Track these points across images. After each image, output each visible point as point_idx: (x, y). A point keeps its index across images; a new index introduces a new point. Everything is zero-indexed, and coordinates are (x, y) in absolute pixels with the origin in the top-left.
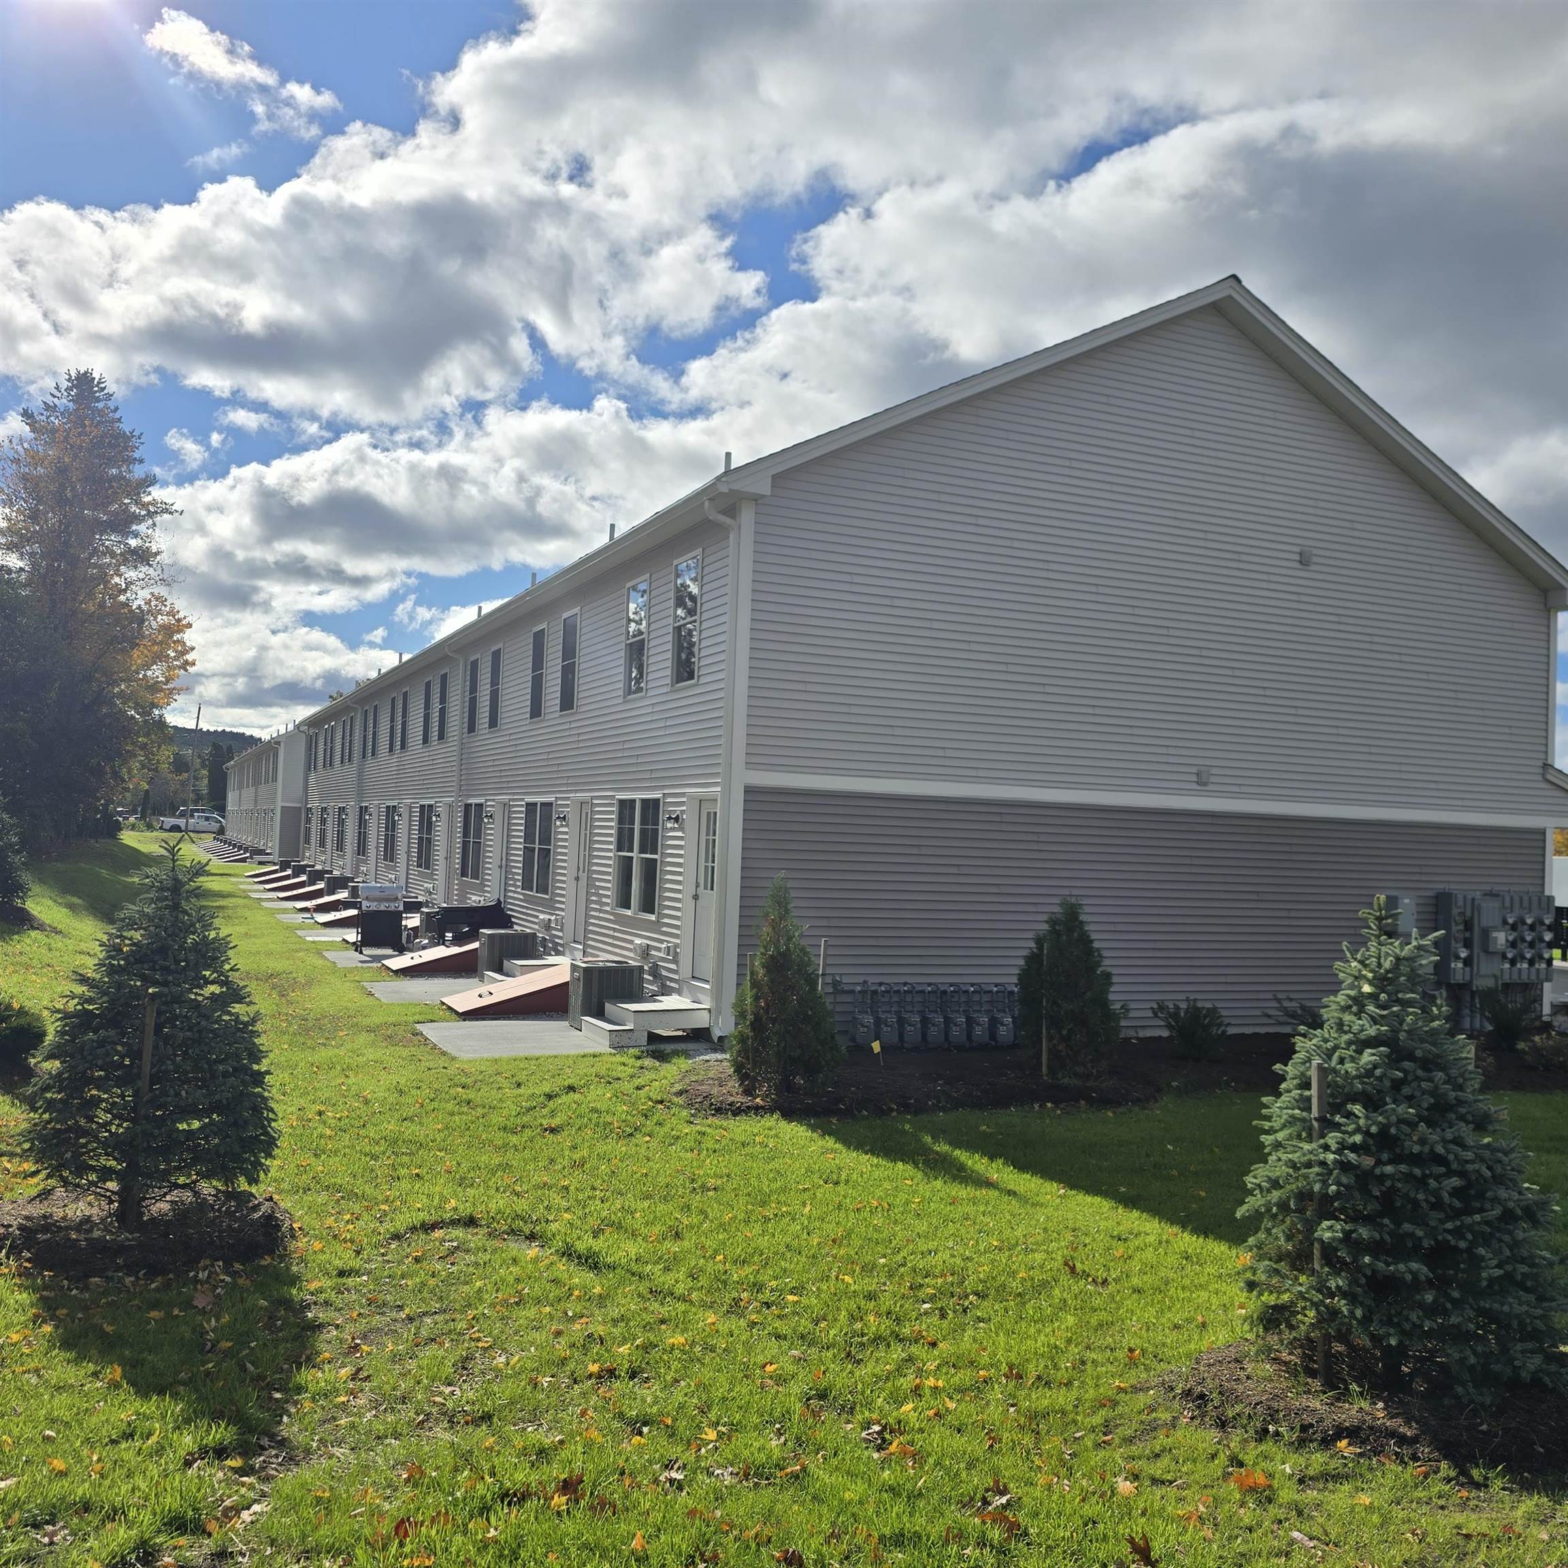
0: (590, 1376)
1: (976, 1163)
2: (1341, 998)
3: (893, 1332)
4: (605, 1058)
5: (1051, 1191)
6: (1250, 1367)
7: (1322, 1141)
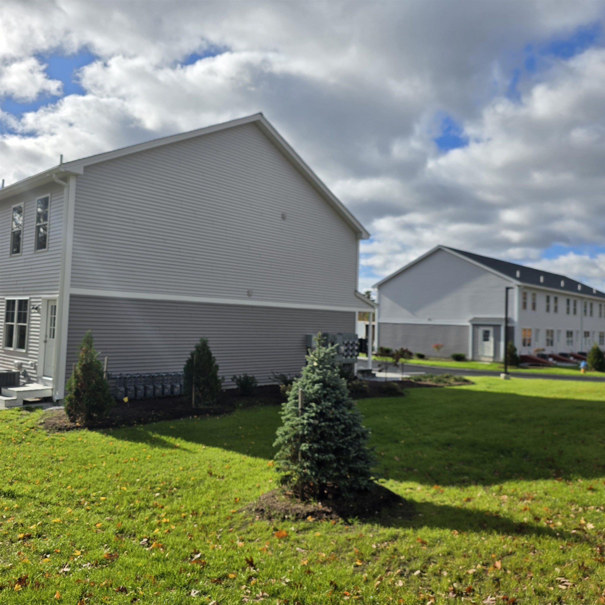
0: (19, 540)
1: (171, 440)
2: (308, 367)
3: (146, 505)
4: (4, 412)
5: (200, 448)
6: (277, 498)
7: (302, 417)
